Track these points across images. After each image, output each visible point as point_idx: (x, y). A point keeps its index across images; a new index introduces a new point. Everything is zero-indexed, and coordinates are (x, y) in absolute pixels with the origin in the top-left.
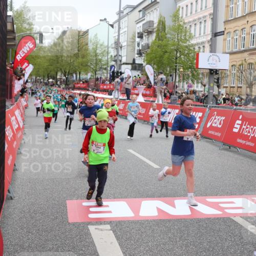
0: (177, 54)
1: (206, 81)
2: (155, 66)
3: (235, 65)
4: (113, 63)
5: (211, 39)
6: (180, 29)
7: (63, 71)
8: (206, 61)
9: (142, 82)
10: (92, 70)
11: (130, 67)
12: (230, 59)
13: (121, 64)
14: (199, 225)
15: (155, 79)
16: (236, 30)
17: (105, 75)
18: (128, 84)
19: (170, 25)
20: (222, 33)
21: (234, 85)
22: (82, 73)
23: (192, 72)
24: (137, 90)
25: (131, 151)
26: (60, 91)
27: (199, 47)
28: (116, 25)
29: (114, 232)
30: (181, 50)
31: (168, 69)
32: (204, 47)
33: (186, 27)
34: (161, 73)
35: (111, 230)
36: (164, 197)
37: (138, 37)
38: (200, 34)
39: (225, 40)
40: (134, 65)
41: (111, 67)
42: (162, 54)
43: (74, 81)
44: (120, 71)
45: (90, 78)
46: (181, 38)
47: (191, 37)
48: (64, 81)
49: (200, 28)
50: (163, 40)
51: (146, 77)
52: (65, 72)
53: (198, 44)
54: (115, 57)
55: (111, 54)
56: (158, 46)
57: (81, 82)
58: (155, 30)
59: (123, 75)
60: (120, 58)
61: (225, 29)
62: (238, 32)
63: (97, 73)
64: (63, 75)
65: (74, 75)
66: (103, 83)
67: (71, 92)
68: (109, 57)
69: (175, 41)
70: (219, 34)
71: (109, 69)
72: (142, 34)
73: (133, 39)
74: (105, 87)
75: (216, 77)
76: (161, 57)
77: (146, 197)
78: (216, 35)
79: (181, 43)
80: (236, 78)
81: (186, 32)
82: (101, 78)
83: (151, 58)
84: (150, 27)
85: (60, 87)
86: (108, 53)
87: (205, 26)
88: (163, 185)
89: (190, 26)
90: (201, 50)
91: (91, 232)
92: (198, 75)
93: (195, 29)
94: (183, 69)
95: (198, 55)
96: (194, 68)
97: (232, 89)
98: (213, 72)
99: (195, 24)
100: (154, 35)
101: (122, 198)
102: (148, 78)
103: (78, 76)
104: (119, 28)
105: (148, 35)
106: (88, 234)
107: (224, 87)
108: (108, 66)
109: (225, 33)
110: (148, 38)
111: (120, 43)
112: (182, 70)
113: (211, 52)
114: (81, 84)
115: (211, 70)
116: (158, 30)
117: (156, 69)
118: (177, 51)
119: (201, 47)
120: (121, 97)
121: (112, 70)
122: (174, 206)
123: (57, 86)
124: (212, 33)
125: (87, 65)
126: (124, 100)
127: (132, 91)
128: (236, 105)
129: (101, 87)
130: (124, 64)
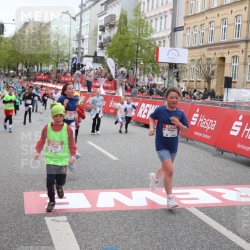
0: (138, 48)
1: (166, 74)
2: (117, 59)
3: (194, 60)
4: (75, 55)
5: (171, 34)
6: (141, 23)
7: (24, 62)
8: (165, 56)
9: (103, 75)
10: (53, 62)
11: (91, 59)
12: (189, 54)
13: (83, 57)
14: (155, 216)
15: (116, 72)
16: (196, 26)
17: (66, 67)
18: (90, 76)
19: (131, 20)
20: (181, 28)
21: (193, 80)
22: (44, 64)
23: (152, 66)
24: (98, 82)
25: (90, 143)
26: (21, 82)
27: (160, 42)
28: (78, 18)
29: (70, 223)
30: (142, 44)
31: (130, 62)
32: (164, 41)
33: (147, 22)
34: (122, 66)
35: (68, 221)
36: (121, 188)
37: (100, 30)
38: (161, 29)
39: (184, 35)
40: (95, 58)
41: (73, 59)
42: (123, 47)
43: (35, 73)
44: (81, 63)
45: (52, 70)
46: (142, 32)
47: (152, 32)
48: (25, 73)
49: (161, 23)
50: (124, 34)
51: (107, 69)
52: (27, 64)
53: (158, 38)
54: (77, 49)
55: (73, 47)
56: (120, 40)
57: (43, 74)
58: (117, 24)
59: (84, 67)
60: (82, 51)
61: (185, 24)
62: (197, 27)
63: (58, 65)
64: (24, 66)
65: (36, 67)
66: (65, 75)
67: (32, 84)
68: (71, 49)
69: (136, 35)
70: (178, 29)
71: (71, 61)
72: (104, 27)
73: (95, 32)
74: (66, 79)
75: (176, 71)
76: (123, 50)
77: (104, 189)
78: (175, 30)
79: (141, 37)
80: (195, 72)
81: (147, 26)
82: (62, 70)
83: (112, 51)
84: (111, 20)
85: (20, 78)
86: (70, 46)
87: (165, 21)
88: (121, 177)
89: (152, 20)
90: (162, 44)
91: (47, 223)
92: (159, 68)
93: (156, 24)
94: (144, 62)
95: (158, 49)
96: (154, 62)
97: (191, 83)
98: (172, 66)
99: (156, 19)
100: (116, 29)
101: (79, 189)
102: (109, 71)
103: (40, 68)
104: (81, 21)
105: (110, 28)
106: (45, 226)
107: (184, 81)
108: (69, 59)
109: (185, 28)
110: (110, 31)
111: (82, 36)
112: (142, 63)
113: (171, 46)
114: (42, 76)
115: (170, 64)
116: (120, 24)
117: (117, 62)
118: (138, 44)
119: (162, 41)
120: (82, 90)
121: (74, 62)
122: (131, 197)
123: (18, 77)
124: (172, 28)
125: (48, 57)
126: (85, 92)
127: (93, 84)
128: (195, 98)
129: (63, 79)
130: (85, 56)
